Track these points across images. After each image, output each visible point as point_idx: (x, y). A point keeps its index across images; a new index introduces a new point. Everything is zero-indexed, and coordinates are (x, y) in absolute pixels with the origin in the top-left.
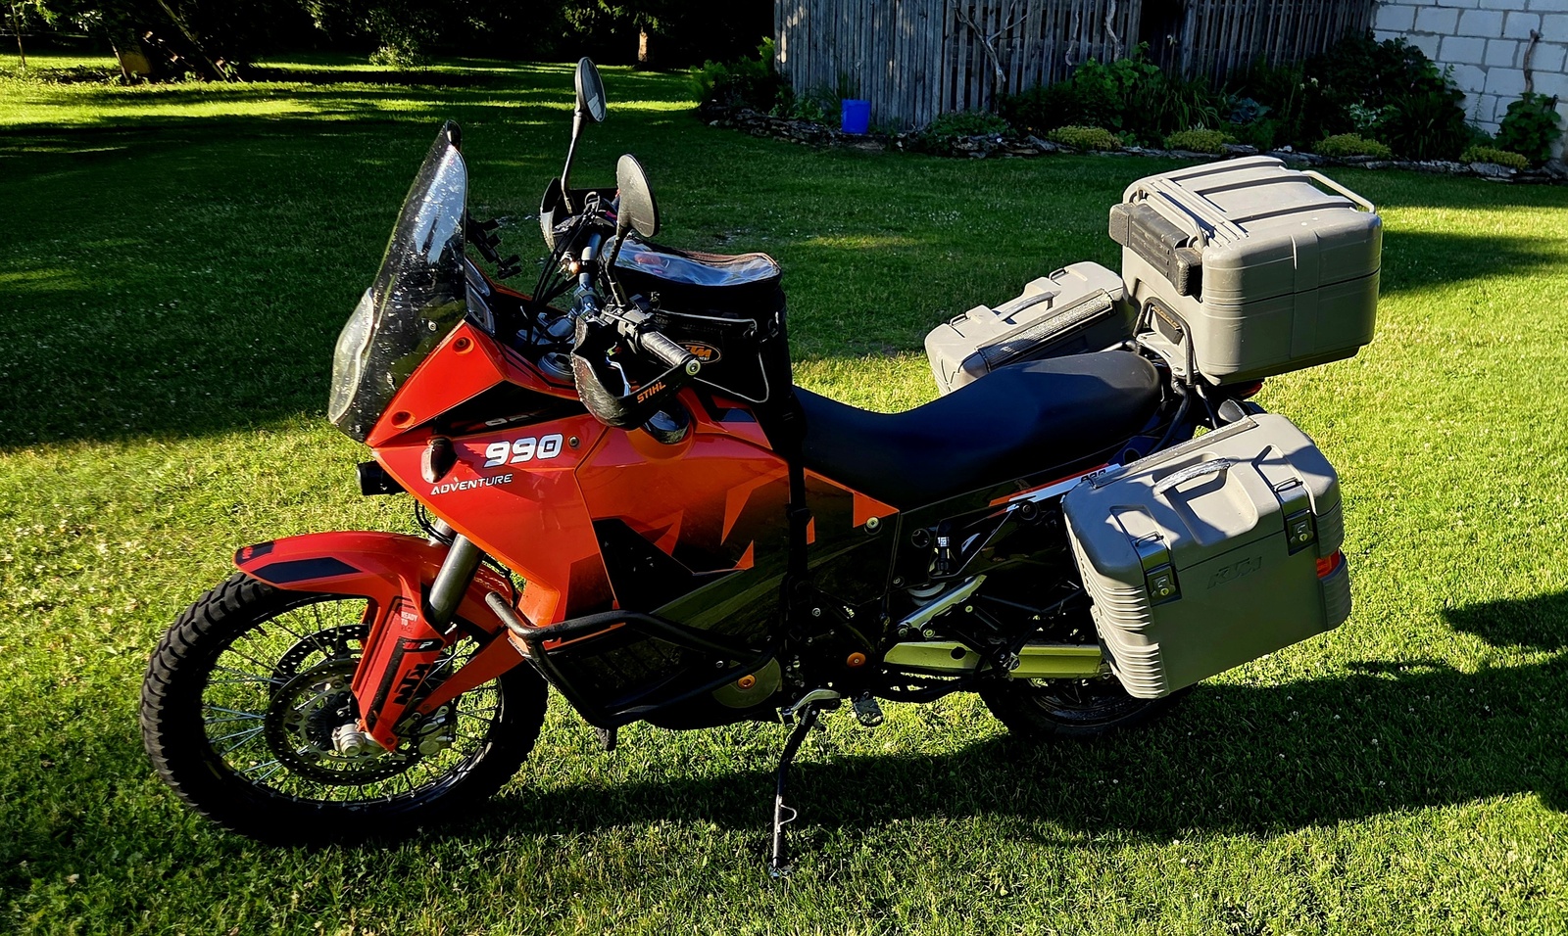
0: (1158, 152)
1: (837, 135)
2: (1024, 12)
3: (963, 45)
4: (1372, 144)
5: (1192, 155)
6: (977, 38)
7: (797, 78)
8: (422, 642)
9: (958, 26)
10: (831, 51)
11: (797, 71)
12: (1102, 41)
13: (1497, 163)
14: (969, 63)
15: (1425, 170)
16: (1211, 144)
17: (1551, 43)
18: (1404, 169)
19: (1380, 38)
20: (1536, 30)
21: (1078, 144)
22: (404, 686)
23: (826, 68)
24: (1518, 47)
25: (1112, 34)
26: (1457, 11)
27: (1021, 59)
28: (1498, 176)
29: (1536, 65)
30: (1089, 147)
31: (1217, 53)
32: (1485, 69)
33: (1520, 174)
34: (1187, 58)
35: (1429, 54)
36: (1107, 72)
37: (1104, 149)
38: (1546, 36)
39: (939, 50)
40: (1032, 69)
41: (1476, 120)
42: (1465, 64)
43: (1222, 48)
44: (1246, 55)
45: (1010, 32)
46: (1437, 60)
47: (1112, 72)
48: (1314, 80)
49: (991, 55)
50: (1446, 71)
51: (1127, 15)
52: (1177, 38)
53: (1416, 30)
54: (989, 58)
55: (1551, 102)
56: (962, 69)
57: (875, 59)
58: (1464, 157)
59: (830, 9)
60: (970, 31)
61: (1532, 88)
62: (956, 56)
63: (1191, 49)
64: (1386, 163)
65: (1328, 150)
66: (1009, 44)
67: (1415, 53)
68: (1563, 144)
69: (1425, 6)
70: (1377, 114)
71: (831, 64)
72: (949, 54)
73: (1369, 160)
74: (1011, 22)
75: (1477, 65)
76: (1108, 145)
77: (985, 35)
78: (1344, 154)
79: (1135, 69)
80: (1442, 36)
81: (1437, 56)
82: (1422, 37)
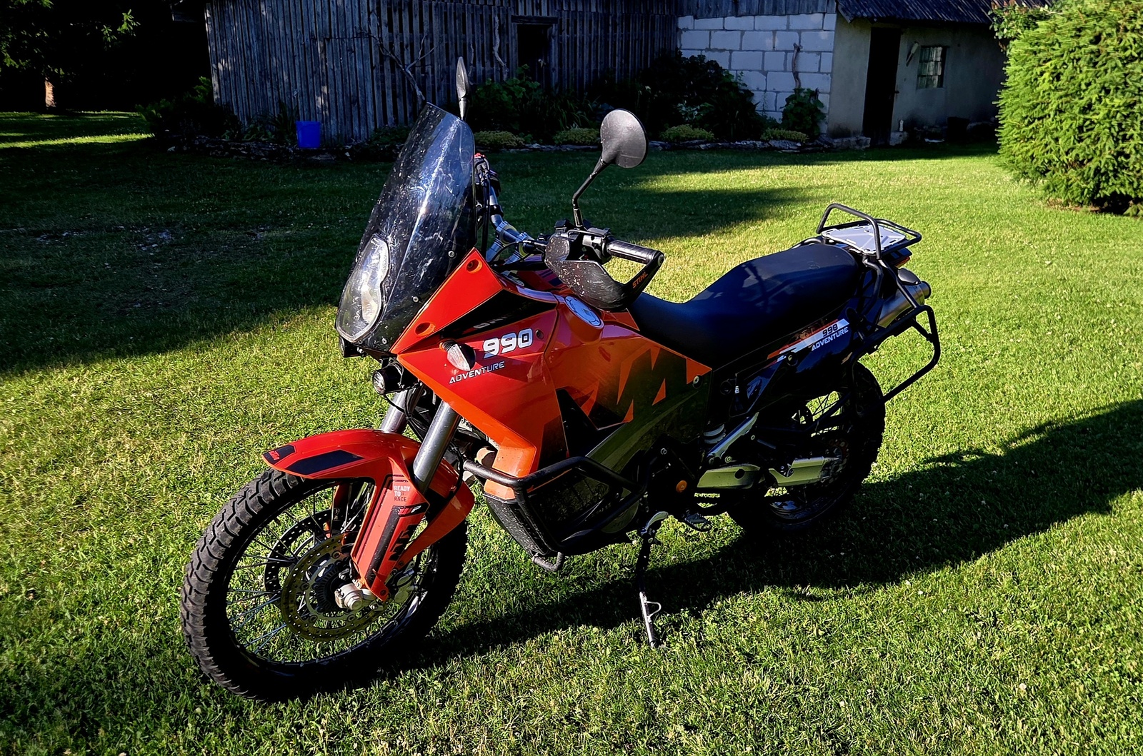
0: (552, 147)
1: (294, 150)
2: (432, 46)
3: (387, 73)
4: (699, 132)
5: (578, 147)
6: (398, 67)
7: (238, 108)
8: (413, 507)
9: (382, 58)
10: (268, 84)
11: (237, 102)
12: (492, 66)
13: (787, 139)
14: (394, 87)
15: (741, 148)
16: (590, 139)
17: (809, 52)
18: (727, 148)
19: (686, 54)
20: (798, 44)
21: (491, 145)
22: (397, 545)
23: (264, 98)
24: (786, 56)
25: (500, 60)
26: (739, 33)
27: (433, 82)
28: (789, 149)
29: (800, 68)
30: (501, 146)
31: (575, 71)
32: (765, 73)
33: (804, 146)
34: (555, 76)
35: (723, 64)
36: (501, 88)
37: (512, 147)
38: (805, 47)
39: (369, 78)
40: (443, 89)
41: (764, 111)
42: (750, 71)
43: (578, 67)
44: (596, 71)
45: (423, 61)
46: (730, 69)
47: (505, 88)
48: (648, 87)
49: (410, 79)
50: (738, 76)
51: (508, 45)
52: (546, 61)
53: (712, 47)
54: (409, 82)
55: (814, 94)
56: (389, 92)
57: (310, 87)
58: (763, 137)
59: (263, 51)
60: (392, 62)
61: (800, 85)
62: (383, 82)
63: (557, 69)
64: (714, 145)
65: (672, 138)
66: (423, 71)
67: (714, 65)
68: (826, 123)
69: (716, 30)
70: (697, 110)
71: (269, 94)
72: (377, 81)
73: (702, 143)
74: (423, 53)
75: (759, 71)
76: (514, 144)
77: (404, 65)
78: (684, 139)
79: (521, 85)
80: (731, 51)
81: (730, 66)
82: (717, 53)
